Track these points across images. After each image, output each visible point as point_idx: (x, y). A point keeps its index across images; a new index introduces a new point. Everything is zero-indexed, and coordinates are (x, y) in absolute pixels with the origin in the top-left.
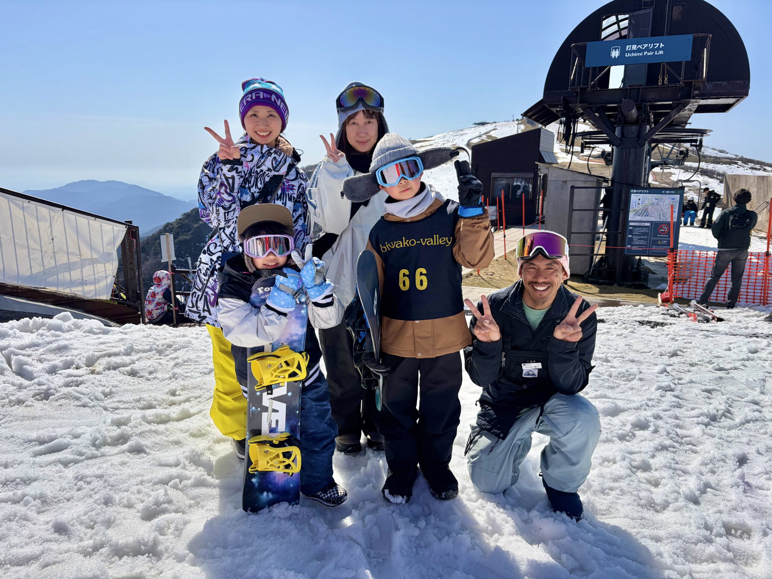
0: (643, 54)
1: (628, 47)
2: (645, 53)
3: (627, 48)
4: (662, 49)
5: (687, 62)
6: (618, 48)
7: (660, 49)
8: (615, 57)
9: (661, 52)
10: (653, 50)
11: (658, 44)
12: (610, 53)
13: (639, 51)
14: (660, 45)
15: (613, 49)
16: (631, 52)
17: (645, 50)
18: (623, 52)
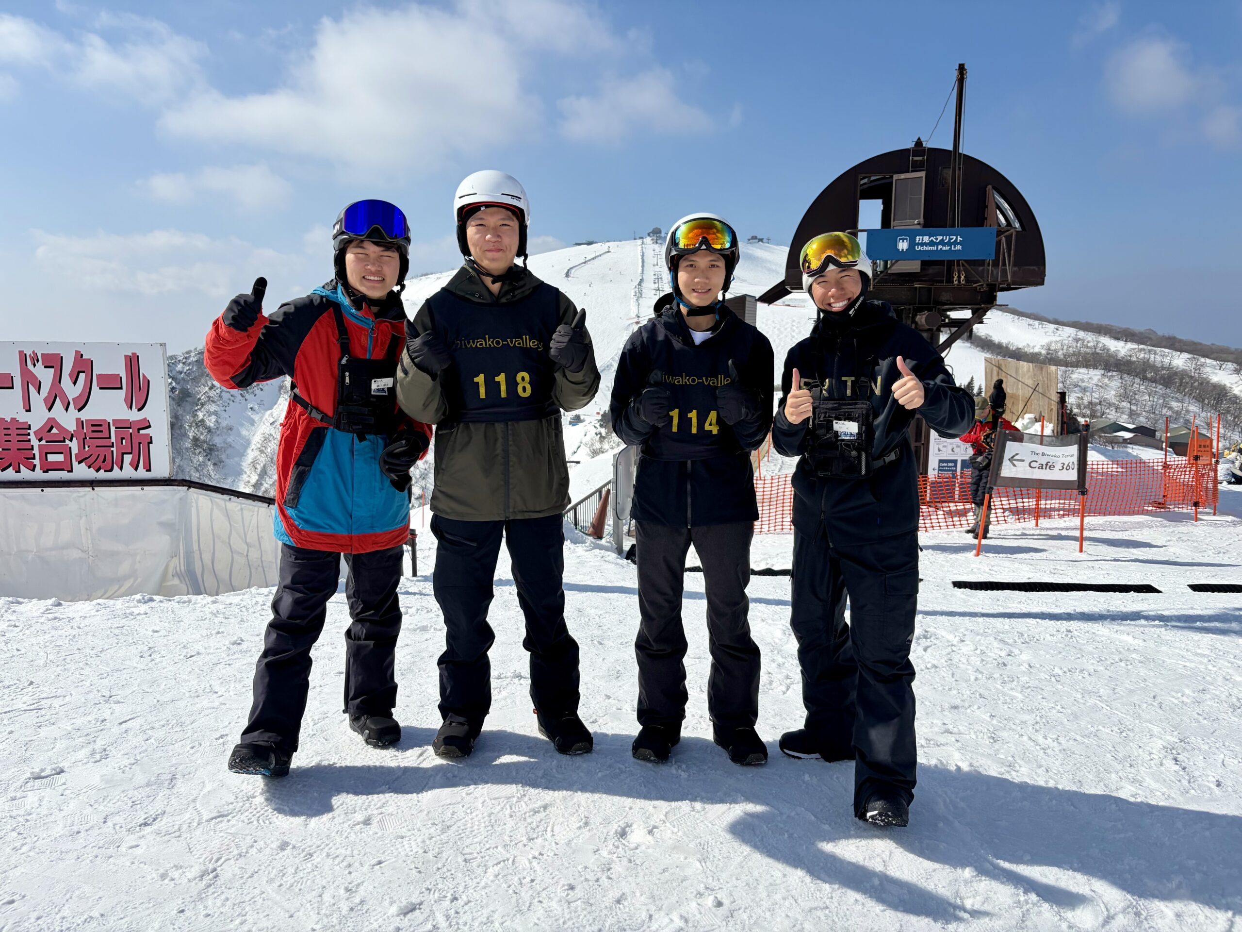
0: (938, 248)
1: (918, 238)
3: (918, 240)
4: (960, 243)
6: (906, 240)
8: (903, 250)
9: (959, 247)
11: (955, 237)
12: (896, 245)
13: (932, 244)
14: (957, 239)
15: (900, 240)
16: (922, 244)
17: (940, 243)
18: (912, 244)
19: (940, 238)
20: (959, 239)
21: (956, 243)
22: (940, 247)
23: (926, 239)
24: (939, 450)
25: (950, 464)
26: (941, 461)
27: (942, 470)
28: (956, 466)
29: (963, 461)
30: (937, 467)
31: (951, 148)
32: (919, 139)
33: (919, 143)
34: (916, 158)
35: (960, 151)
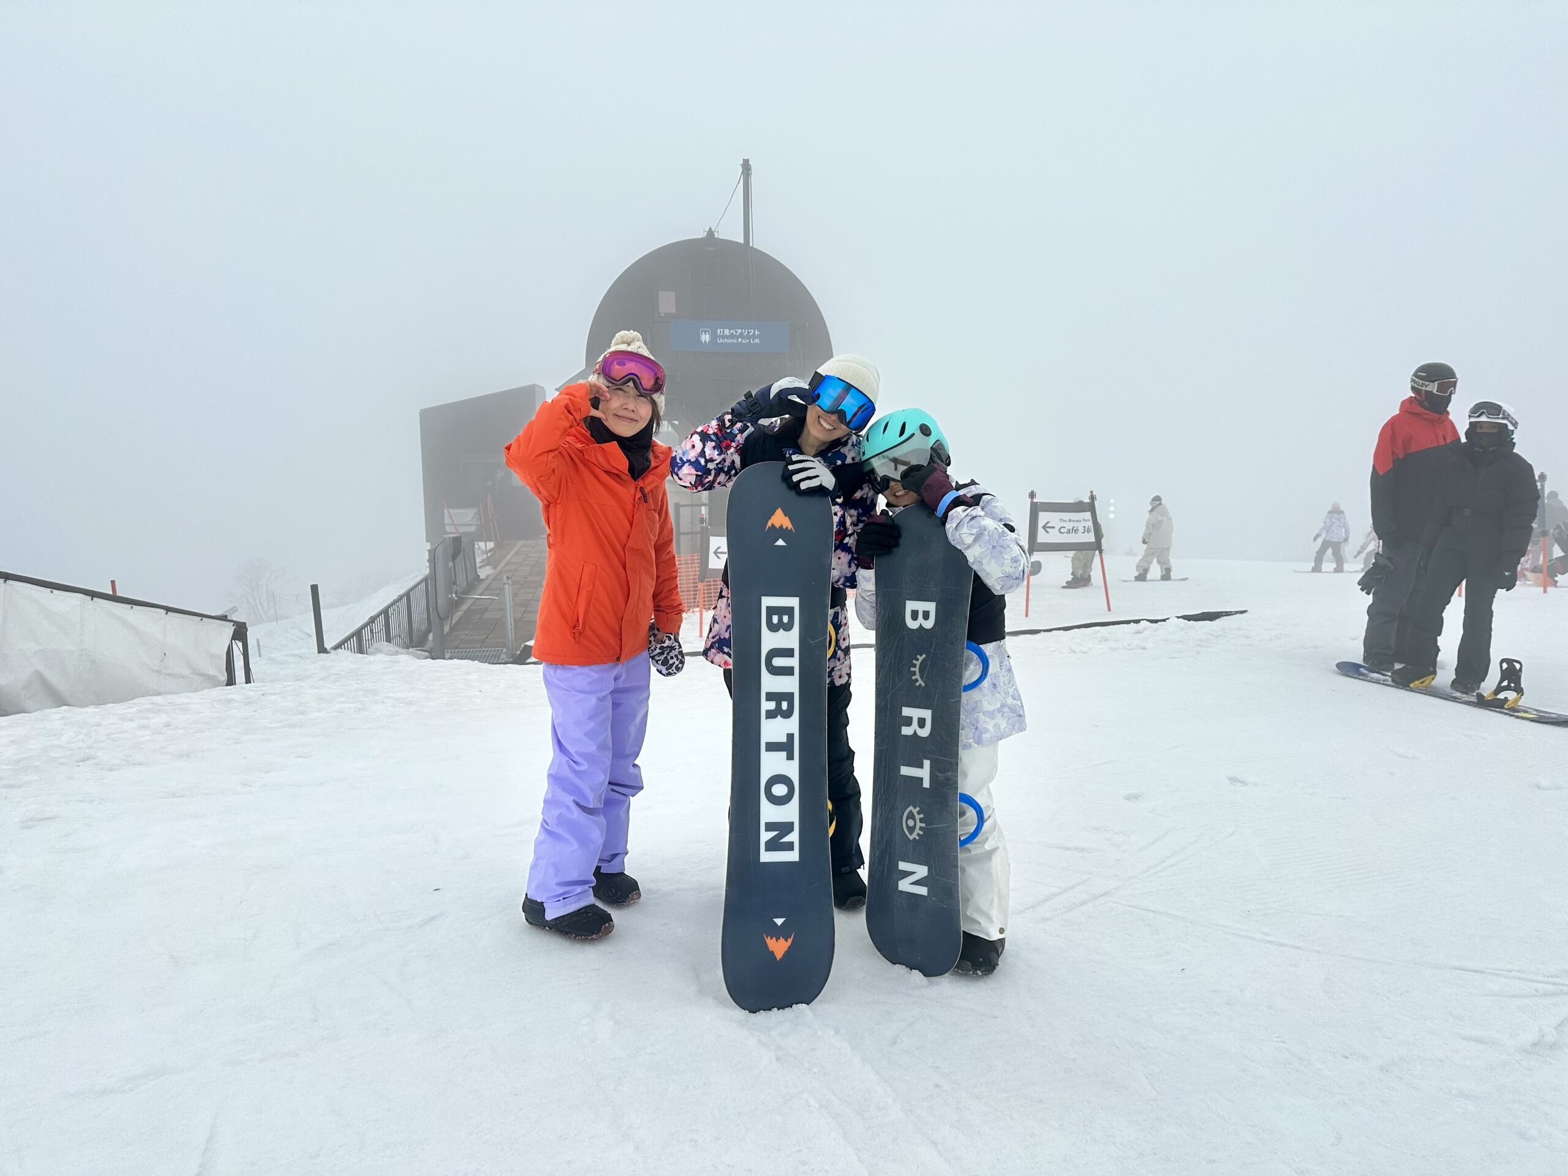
0: (738, 341)
1: (719, 330)
3: (719, 332)
4: (758, 337)
6: (708, 331)
8: (705, 342)
9: (757, 341)
10: (748, 336)
12: (699, 337)
13: (732, 336)
14: (755, 332)
15: (702, 331)
16: (724, 337)
17: (737, 338)
18: (714, 336)
19: (739, 331)
20: (757, 332)
21: (754, 337)
22: (740, 340)
23: (727, 332)
31: (742, 242)
32: (710, 228)
33: (710, 232)
34: (708, 249)
35: (751, 245)
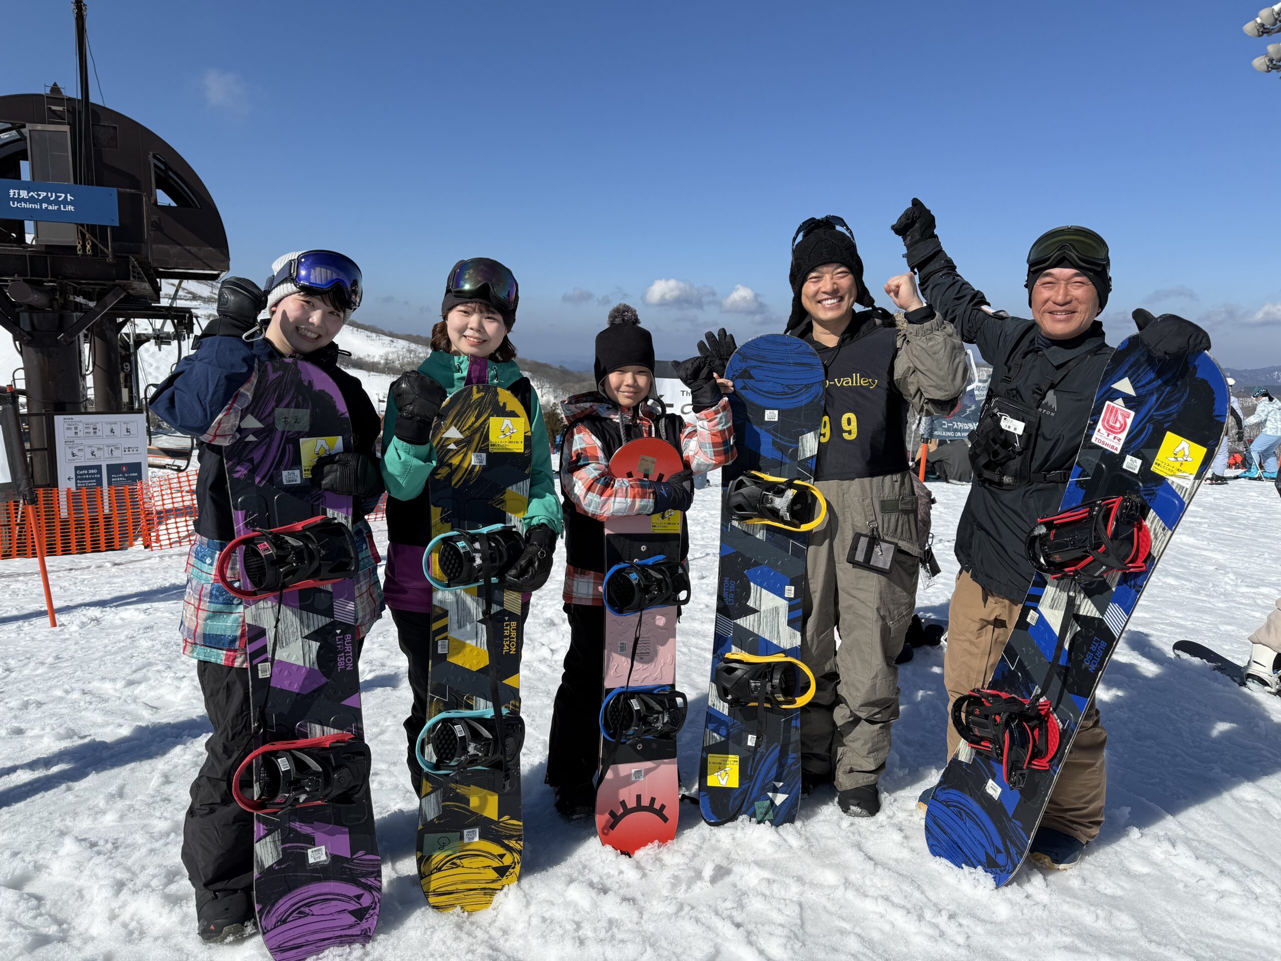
0: (41, 206)
1: (12, 192)
2: (44, 206)
4: (71, 203)
5: (113, 228)
7: (69, 204)
9: (70, 208)
10: (56, 202)
11: (63, 195)
13: (32, 200)
14: (66, 197)
16: (20, 200)
17: (41, 202)
19: (45, 194)
20: (69, 197)
21: (65, 202)
23: (24, 194)
24: (73, 455)
25: (90, 471)
26: (77, 468)
27: (81, 479)
28: (100, 472)
29: (108, 466)
30: (73, 476)
31: (81, 98)
32: (55, 84)
33: (55, 89)
34: (54, 108)
